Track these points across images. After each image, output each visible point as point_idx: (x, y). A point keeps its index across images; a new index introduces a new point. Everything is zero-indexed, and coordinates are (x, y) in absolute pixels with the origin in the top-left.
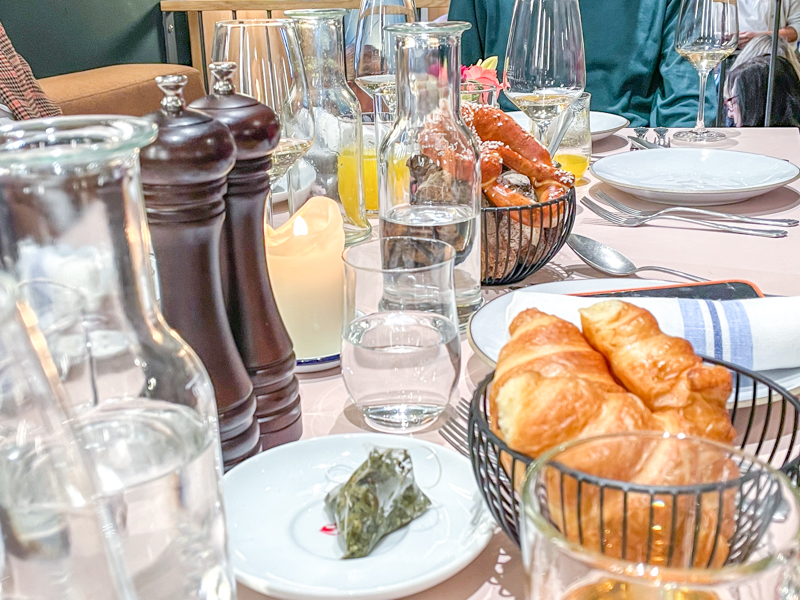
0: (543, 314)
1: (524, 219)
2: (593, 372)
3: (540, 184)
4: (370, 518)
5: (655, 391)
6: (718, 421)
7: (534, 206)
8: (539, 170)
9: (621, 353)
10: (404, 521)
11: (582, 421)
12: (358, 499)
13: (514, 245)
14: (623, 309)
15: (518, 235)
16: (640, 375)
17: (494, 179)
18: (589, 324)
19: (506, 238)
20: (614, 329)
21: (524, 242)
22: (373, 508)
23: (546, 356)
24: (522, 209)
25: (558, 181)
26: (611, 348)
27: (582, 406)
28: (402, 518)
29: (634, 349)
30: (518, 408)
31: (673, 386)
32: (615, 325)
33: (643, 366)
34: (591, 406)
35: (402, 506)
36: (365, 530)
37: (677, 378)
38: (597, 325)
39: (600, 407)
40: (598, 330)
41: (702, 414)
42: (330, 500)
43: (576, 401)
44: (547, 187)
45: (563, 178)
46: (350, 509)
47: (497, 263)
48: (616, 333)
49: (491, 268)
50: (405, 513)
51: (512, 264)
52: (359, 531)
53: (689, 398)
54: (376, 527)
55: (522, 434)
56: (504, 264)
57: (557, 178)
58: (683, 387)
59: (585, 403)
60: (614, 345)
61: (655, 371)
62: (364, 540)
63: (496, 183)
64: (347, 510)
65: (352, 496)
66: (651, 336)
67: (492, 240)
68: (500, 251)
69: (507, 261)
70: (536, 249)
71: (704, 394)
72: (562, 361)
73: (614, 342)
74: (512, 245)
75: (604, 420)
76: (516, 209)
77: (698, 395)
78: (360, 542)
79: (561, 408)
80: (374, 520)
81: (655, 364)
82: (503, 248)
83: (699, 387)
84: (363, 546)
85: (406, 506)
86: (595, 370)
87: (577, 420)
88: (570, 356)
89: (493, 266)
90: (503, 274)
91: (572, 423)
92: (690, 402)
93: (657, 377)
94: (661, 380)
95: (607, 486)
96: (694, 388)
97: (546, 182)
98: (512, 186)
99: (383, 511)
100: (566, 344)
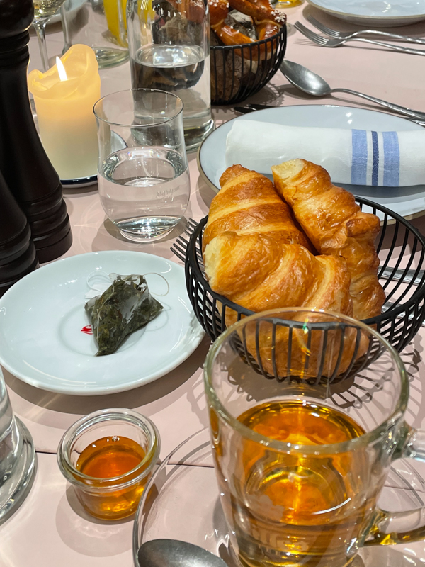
0: (245, 170)
1: (245, 55)
2: (279, 222)
3: (259, 23)
4: (116, 327)
5: (322, 237)
6: (366, 257)
7: (253, 45)
8: (259, 11)
9: (300, 206)
10: (142, 323)
11: (264, 274)
12: (106, 315)
13: (237, 74)
14: (304, 168)
15: (241, 66)
16: (311, 225)
17: (222, 21)
18: (279, 180)
19: (232, 69)
20: (296, 187)
21: (245, 71)
22: (117, 321)
23: (244, 209)
24: (243, 47)
25: (273, 20)
26: (293, 201)
27: (264, 262)
28: (140, 322)
29: (310, 203)
30: (218, 263)
31: (334, 233)
32: (298, 182)
33: (314, 217)
34: (272, 261)
35: (141, 314)
36: (112, 336)
37: (340, 226)
38: (284, 182)
39: (278, 262)
40: (285, 186)
41: (355, 253)
42: (89, 308)
43: (261, 259)
44: (264, 26)
45: (278, 18)
46: (100, 321)
47: (224, 89)
48: (297, 190)
49: (221, 92)
50: (143, 318)
51: (236, 90)
52: (108, 337)
53: (346, 242)
54: (121, 332)
55: (220, 282)
56: (230, 89)
57: (272, 17)
58: (343, 233)
59: (267, 260)
60: (295, 199)
61: (324, 221)
62: (112, 342)
63: (224, 25)
64: (98, 323)
65: (102, 313)
66: (323, 192)
67: (220, 71)
68: (227, 79)
69: (233, 87)
70: (255, 76)
71: (357, 239)
72: (256, 214)
73: (295, 197)
74: (236, 74)
75: (280, 271)
76: (239, 47)
77: (353, 239)
78: (109, 343)
79: (249, 264)
80: (119, 328)
81: (324, 215)
82: (229, 77)
83: (354, 234)
84: (112, 346)
85: (144, 314)
86: (280, 219)
87: (261, 273)
88: (262, 209)
89: (222, 91)
90: (230, 97)
91: (257, 275)
92: (347, 244)
93: (324, 226)
94: (327, 228)
95: (278, 324)
96: (350, 234)
97: (264, 21)
98: (238, 25)
99: (125, 320)
100: (260, 198)
